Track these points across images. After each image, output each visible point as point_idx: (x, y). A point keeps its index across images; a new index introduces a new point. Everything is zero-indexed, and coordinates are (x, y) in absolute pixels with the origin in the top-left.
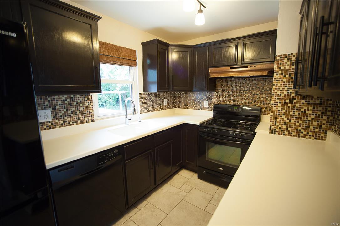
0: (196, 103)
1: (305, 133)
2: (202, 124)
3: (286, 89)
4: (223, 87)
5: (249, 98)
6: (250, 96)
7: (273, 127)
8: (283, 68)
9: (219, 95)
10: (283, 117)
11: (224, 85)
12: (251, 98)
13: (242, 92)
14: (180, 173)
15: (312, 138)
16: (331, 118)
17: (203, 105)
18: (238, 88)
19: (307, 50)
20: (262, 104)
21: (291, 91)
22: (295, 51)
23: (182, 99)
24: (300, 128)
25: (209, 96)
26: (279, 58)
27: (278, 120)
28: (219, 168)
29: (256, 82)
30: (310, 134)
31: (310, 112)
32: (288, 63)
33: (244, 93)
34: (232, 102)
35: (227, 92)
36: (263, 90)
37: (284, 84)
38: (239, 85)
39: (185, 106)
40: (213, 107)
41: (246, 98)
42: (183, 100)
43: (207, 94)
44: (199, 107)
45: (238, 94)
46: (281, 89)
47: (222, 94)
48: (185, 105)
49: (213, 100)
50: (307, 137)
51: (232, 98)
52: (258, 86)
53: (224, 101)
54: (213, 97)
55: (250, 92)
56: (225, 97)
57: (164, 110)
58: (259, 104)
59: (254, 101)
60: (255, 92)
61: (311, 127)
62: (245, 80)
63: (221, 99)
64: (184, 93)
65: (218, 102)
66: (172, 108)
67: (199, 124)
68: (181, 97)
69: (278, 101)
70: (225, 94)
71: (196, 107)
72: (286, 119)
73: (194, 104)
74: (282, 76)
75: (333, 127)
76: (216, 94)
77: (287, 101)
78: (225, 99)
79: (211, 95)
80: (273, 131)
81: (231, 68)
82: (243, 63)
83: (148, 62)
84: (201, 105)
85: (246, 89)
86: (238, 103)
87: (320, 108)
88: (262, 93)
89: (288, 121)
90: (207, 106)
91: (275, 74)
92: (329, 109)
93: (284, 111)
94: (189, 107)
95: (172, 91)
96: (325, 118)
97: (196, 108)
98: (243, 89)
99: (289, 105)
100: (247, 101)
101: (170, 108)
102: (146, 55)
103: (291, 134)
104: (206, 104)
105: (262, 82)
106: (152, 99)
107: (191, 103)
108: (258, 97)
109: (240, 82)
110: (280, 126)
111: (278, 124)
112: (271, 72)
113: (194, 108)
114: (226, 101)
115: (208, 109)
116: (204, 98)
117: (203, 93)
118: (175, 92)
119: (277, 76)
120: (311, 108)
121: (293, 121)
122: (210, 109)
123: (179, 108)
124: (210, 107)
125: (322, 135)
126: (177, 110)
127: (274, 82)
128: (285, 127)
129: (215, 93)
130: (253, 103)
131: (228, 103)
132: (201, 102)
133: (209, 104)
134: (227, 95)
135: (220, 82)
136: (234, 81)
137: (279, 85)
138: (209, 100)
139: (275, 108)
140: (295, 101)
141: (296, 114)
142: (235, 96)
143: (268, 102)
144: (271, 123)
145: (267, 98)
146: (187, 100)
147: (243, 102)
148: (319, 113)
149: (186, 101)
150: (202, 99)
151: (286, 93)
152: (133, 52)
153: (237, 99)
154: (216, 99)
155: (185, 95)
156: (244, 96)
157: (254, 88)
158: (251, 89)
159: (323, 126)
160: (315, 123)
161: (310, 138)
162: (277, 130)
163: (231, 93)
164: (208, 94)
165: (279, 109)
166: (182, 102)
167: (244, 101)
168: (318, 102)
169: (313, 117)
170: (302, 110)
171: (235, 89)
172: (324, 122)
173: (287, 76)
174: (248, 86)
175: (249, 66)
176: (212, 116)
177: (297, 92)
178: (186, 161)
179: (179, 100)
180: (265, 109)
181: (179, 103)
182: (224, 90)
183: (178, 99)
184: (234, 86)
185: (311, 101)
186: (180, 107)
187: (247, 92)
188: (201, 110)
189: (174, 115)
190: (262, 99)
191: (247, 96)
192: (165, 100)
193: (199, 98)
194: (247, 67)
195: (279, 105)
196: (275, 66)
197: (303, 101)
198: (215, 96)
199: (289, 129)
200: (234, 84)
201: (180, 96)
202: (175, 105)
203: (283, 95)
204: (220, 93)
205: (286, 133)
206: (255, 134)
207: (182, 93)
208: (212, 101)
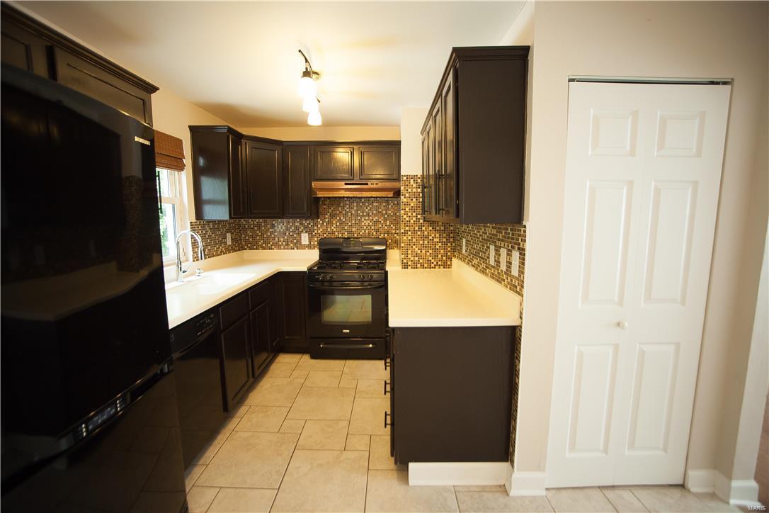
0: (286, 237)
1: (435, 263)
2: (310, 269)
3: (414, 214)
4: (330, 210)
5: (369, 227)
6: (371, 224)
7: (405, 261)
8: (410, 190)
9: (325, 224)
10: (414, 247)
11: (332, 208)
12: (373, 228)
13: (359, 218)
14: (277, 360)
15: (442, 267)
16: (454, 244)
17: (299, 241)
18: (353, 212)
19: (431, 173)
20: (386, 235)
21: (419, 216)
22: (419, 173)
23: (258, 232)
24: (430, 258)
25: (310, 226)
26: (405, 178)
27: (409, 252)
28: (344, 331)
29: (377, 204)
30: (439, 263)
31: (438, 240)
32: (414, 185)
33: (363, 220)
34: (346, 233)
35: (338, 218)
36: (386, 216)
37: (412, 209)
38: (355, 208)
39: (264, 245)
40: (316, 243)
41: (365, 227)
42: (260, 234)
43: (306, 223)
44: (292, 245)
45: (353, 222)
46: (410, 214)
47: (330, 223)
48: (265, 242)
49: (316, 232)
50: (437, 267)
51: (346, 228)
52: (380, 210)
53: (333, 232)
54: (316, 228)
55: (371, 218)
56: (334, 226)
57: (228, 255)
58: (382, 235)
59: (377, 231)
60: (376, 218)
61: (440, 256)
62: (363, 200)
63: (329, 230)
64: (261, 220)
65: (325, 235)
66: (239, 250)
67: (306, 270)
68: (256, 228)
69: (407, 228)
70: (334, 222)
71: (287, 245)
72: (417, 249)
73: (282, 240)
74: (409, 200)
75: (455, 253)
76: (321, 222)
77: (417, 228)
78: (335, 230)
79: (312, 224)
80: (405, 266)
81: (346, 184)
82: (361, 177)
83: (201, 162)
84: (295, 241)
85: (365, 214)
86: (355, 235)
87: (445, 235)
88: (385, 220)
89: (419, 252)
90: (308, 243)
91: (402, 197)
92: (452, 235)
93: (414, 240)
94: (273, 247)
95: (238, 218)
96: (449, 244)
97: (286, 247)
98: (361, 214)
99: (419, 233)
100: (367, 231)
101: (236, 251)
102: (197, 150)
103: (423, 266)
104: (305, 239)
105: (384, 204)
106: (209, 233)
107: (277, 239)
108: (380, 226)
109: (355, 204)
110: (412, 259)
111: (409, 256)
112: (397, 193)
113: (282, 247)
114: (336, 233)
115: (309, 247)
116: (300, 230)
117: (298, 220)
118: (243, 220)
119: (405, 200)
120: (438, 235)
121: (424, 251)
122: (312, 247)
123: (251, 248)
124: (312, 243)
125: (449, 263)
126: (247, 254)
127: (402, 207)
128: (417, 259)
129: (319, 220)
130: (374, 233)
131: (340, 235)
132: (295, 236)
133: (311, 239)
134: (338, 224)
135: (326, 203)
136: (348, 203)
137: (407, 209)
138: (310, 232)
139: (405, 238)
140: (423, 228)
141: (426, 242)
142: (350, 224)
143: (394, 232)
144: (403, 256)
145: (392, 226)
146: (269, 234)
147: (361, 233)
148: (445, 240)
149: (265, 236)
150: (297, 232)
151: (414, 219)
152: (179, 142)
153: (354, 230)
154: (321, 230)
155: (263, 224)
156: (363, 224)
157: (374, 212)
158: (371, 214)
159: (449, 254)
160: (442, 251)
161: (440, 268)
162: (409, 263)
163: (344, 220)
164: (308, 222)
165: (410, 238)
166: (258, 238)
167: (363, 231)
168: (442, 228)
169: (440, 244)
170: (430, 238)
171: (350, 214)
172: (449, 249)
173: (414, 200)
174: (367, 210)
175: (369, 183)
176: (318, 258)
177: (424, 218)
178: (287, 337)
179: (251, 234)
180: (390, 241)
181: (251, 240)
182: (333, 216)
183: (249, 232)
184: (348, 210)
185: (438, 228)
186: (255, 247)
187: (367, 218)
188: (295, 250)
189: (242, 263)
190: (386, 228)
191: (367, 224)
192: (229, 235)
193: (291, 230)
194: (367, 184)
195: (409, 233)
196: (402, 188)
197: (431, 228)
198: (319, 226)
199: (421, 261)
200: (348, 206)
201: (252, 226)
202: (244, 243)
203: (412, 221)
204: (327, 220)
205: (419, 265)
206: (386, 273)
207: (257, 220)
208: (314, 234)
